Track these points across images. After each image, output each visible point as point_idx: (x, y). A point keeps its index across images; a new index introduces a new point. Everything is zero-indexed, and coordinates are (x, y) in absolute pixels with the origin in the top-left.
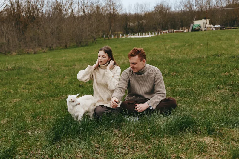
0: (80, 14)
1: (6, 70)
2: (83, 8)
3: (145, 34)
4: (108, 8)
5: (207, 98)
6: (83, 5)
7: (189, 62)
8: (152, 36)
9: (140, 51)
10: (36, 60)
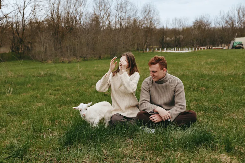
0: (117, 26)
1: (38, 76)
2: (120, 20)
3: (181, 49)
4: (146, 22)
5: (234, 116)
6: (120, 18)
7: (223, 78)
8: (189, 51)
9: (161, 59)
10: (68, 69)
